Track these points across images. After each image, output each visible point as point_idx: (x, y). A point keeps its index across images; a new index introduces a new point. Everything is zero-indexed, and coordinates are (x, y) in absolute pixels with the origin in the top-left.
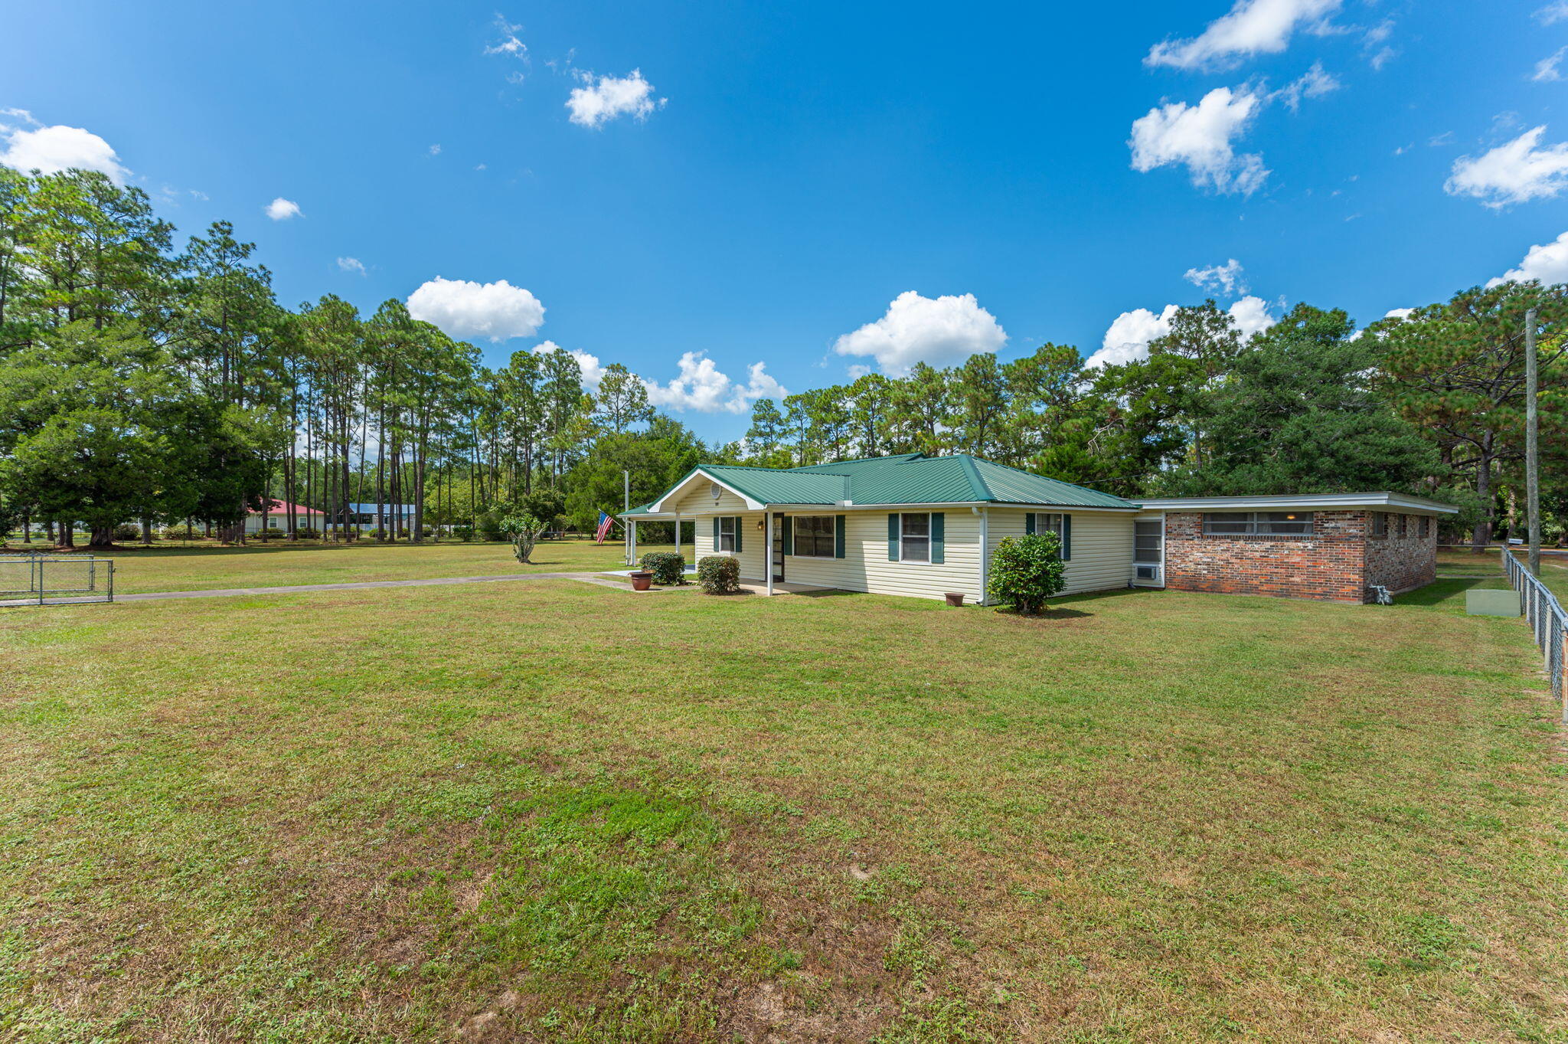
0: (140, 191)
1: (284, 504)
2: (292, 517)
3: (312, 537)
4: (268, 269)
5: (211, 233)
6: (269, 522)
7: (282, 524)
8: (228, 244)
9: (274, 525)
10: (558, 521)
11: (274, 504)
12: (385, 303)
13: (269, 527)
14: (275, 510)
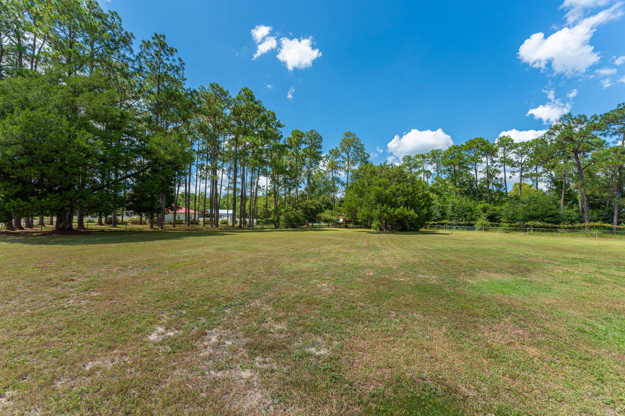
0: (116, 14)
1: (184, 209)
2: (187, 214)
3: (196, 224)
4: (184, 61)
5: (154, 38)
6: (177, 216)
7: (183, 218)
8: (163, 46)
9: (179, 218)
10: (318, 217)
11: (180, 208)
12: (242, 89)
13: (177, 219)
14: (180, 211)
